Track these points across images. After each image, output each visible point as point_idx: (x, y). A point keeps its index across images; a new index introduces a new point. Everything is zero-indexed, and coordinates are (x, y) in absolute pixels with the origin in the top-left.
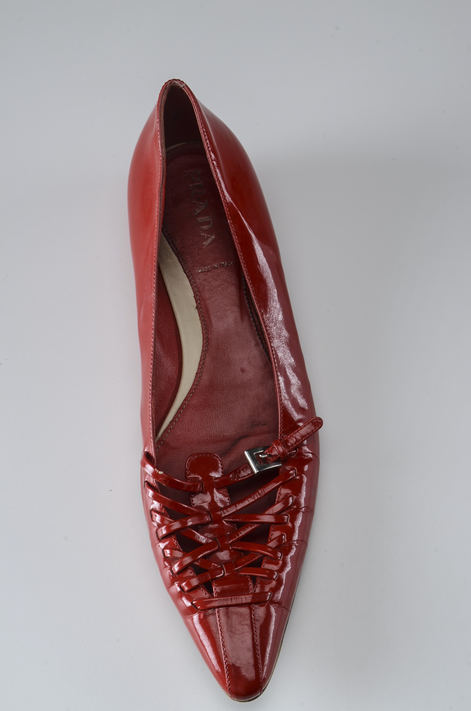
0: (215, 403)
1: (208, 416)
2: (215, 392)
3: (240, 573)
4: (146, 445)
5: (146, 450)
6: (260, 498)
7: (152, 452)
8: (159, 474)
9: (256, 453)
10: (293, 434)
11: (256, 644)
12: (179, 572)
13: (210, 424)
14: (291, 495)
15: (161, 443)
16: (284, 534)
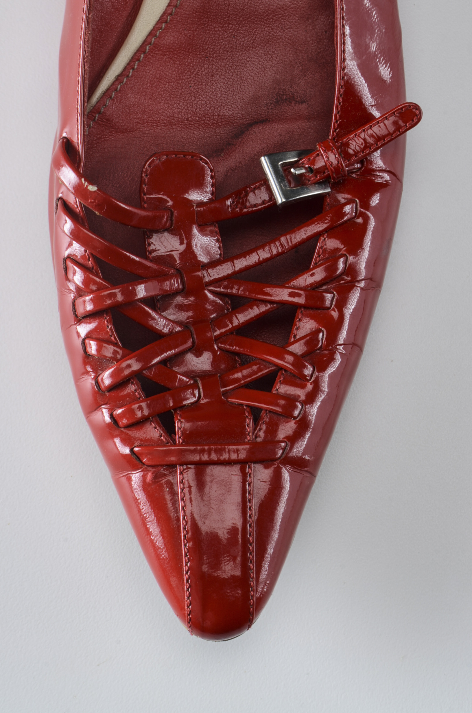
0: (208, 47)
1: (194, 72)
2: (211, 25)
3: (231, 400)
4: (64, 123)
5: (64, 135)
6: (283, 253)
7: (77, 140)
8: (88, 190)
9: (284, 162)
10: (361, 132)
11: (249, 541)
12: (112, 388)
13: (195, 89)
14: (345, 253)
15: (95, 117)
16: (323, 329)
